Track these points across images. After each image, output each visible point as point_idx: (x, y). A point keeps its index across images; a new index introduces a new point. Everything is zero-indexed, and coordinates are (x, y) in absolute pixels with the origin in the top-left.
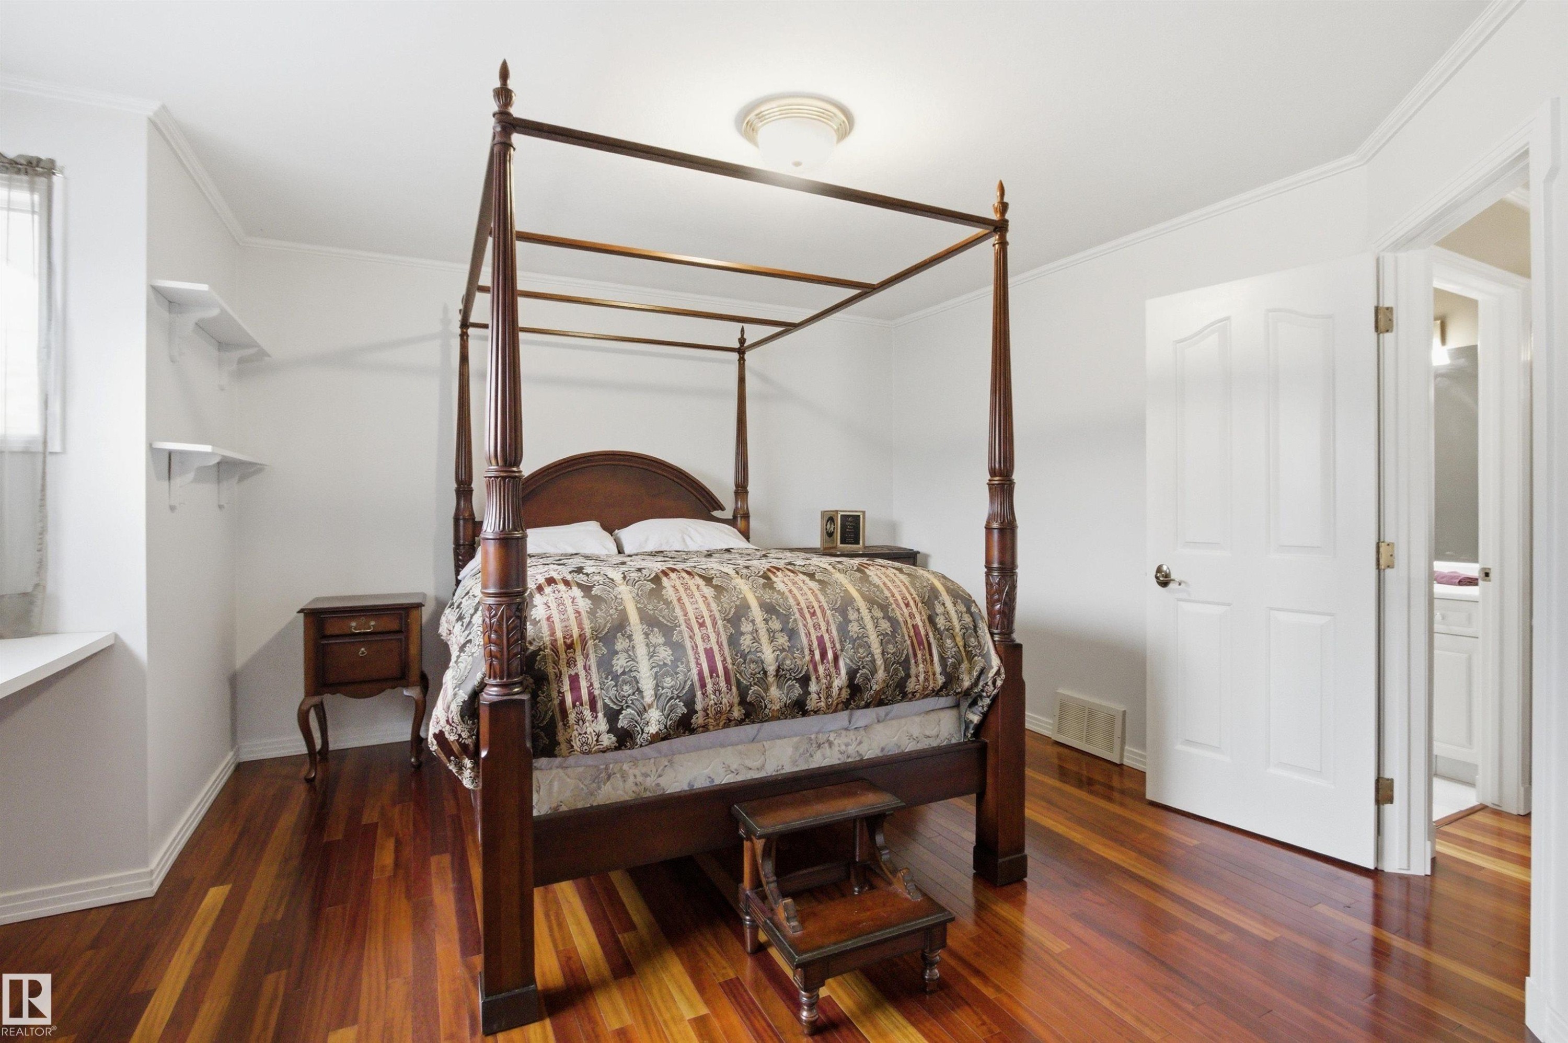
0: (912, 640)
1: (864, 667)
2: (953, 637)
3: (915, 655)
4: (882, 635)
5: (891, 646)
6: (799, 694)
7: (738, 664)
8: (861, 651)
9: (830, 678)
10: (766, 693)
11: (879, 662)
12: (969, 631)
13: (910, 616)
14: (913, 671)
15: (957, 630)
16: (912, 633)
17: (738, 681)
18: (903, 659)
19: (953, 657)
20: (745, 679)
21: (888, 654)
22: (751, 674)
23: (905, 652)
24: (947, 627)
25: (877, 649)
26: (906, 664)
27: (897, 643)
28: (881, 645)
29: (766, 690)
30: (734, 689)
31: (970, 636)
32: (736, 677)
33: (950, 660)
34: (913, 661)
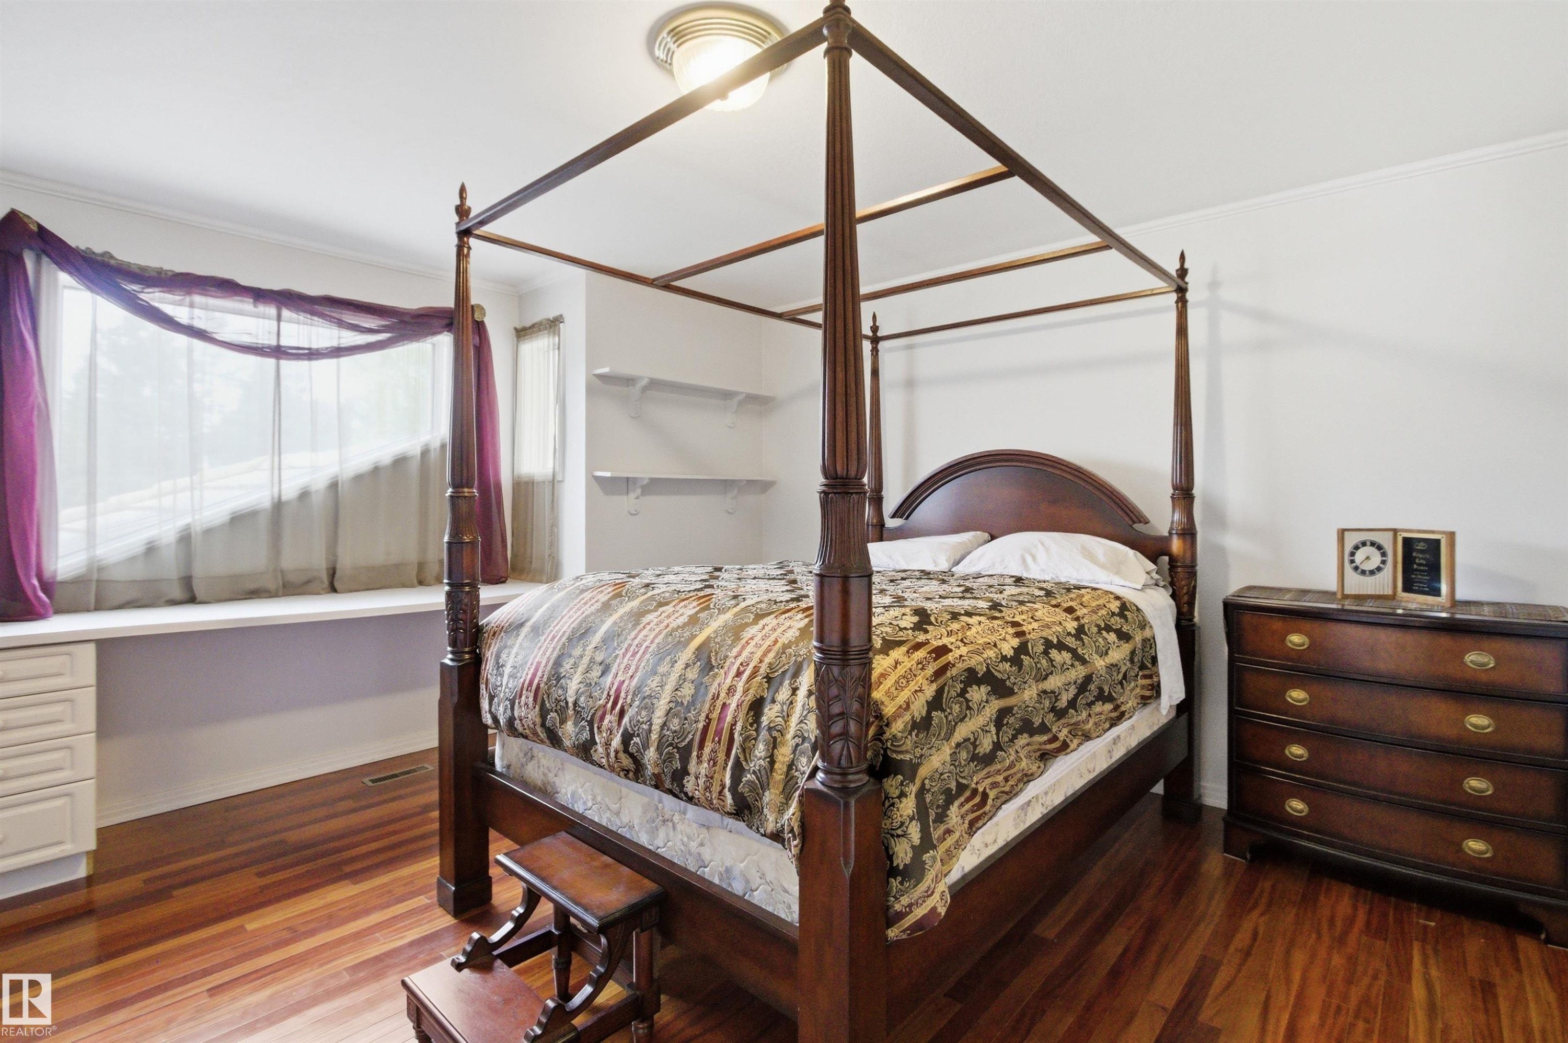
0: (708, 724)
1: (638, 735)
2: (774, 744)
3: (701, 746)
4: (675, 701)
5: (676, 721)
6: (586, 739)
7: (551, 685)
8: (644, 713)
9: (610, 734)
10: (560, 725)
11: (654, 736)
12: (806, 745)
13: (729, 690)
14: (692, 767)
15: (789, 736)
16: (715, 715)
17: (543, 701)
18: (683, 744)
19: (754, 772)
20: (549, 702)
21: (668, 730)
22: (556, 699)
23: (690, 736)
24: (772, 725)
25: (659, 718)
26: (685, 754)
27: (686, 719)
28: (667, 715)
29: (563, 722)
30: (537, 707)
31: (803, 753)
32: (543, 698)
33: (749, 776)
34: (695, 754)
